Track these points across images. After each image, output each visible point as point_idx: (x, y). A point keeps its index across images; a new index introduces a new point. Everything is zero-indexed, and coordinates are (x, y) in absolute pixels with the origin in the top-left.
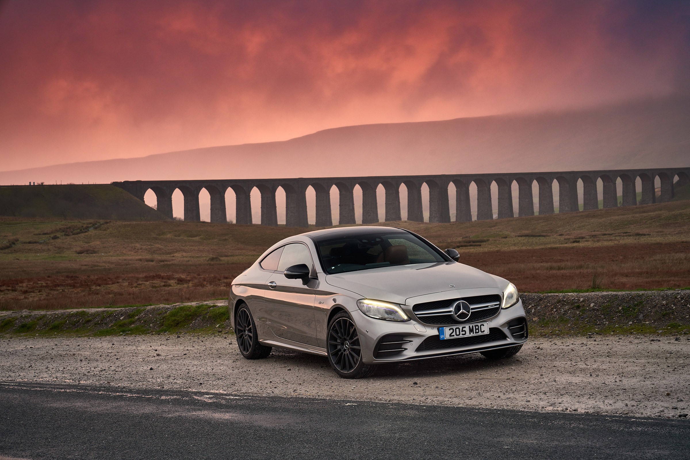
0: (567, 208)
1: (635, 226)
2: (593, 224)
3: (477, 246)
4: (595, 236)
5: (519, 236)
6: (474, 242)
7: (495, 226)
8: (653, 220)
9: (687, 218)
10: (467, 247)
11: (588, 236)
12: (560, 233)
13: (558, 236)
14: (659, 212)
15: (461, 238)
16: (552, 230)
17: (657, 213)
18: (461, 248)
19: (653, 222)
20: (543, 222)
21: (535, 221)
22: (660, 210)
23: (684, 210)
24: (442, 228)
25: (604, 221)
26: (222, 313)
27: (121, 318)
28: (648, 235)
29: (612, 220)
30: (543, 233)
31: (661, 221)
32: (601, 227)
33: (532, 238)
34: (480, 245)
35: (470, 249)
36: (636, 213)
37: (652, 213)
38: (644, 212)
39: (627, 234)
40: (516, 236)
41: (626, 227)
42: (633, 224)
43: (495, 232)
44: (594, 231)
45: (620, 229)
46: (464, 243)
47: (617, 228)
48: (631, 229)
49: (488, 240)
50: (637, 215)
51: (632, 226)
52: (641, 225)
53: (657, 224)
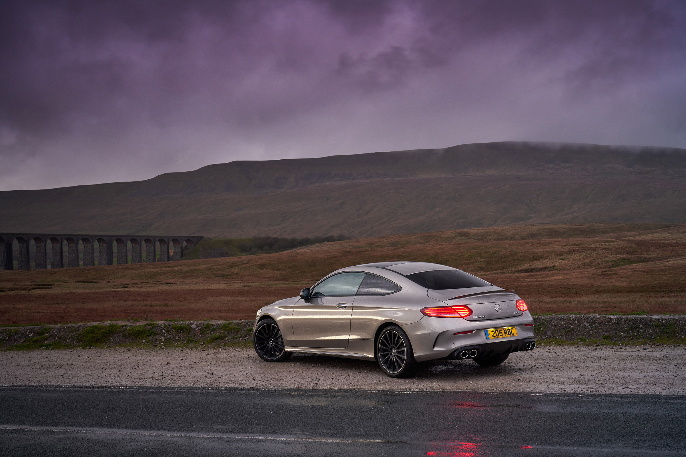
0: (104, 262)
1: (163, 277)
2: (131, 274)
3: (49, 288)
4: (136, 283)
5: (76, 282)
6: (43, 285)
7: (55, 274)
8: (176, 273)
9: (201, 272)
10: (41, 289)
11: (131, 283)
12: (108, 281)
13: (107, 283)
14: (180, 267)
15: (29, 282)
16: (100, 278)
17: (178, 268)
18: (36, 289)
19: (176, 274)
20: (93, 272)
21: (87, 271)
22: (181, 266)
23: (198, 266)
24: (12, 274)
25: (140, 273)
26: (142, 331)
27: (31, 335)
28: (175, 283)
29: (146, 272)
30: (94, 280)
31: (182, 274)
32: (138, 277)
33: (87, 283)
34: (51, 288)
35: (44, 290)
36: (163, 268)
37: (175, 268)
38: (169, 267)
39: (159, 282)
40: (74, 282)
41: (156, 277)
42: (161, 276)
43: (57, 279)
44: (133, 280)
45: (152, 279)
46: (35, 286)
47: (150, 278)
48: (160, 279)
49: (54, 284)
50: (164, 269)
51: (161, 277)
52: (167, 276)
53: (179, 276)
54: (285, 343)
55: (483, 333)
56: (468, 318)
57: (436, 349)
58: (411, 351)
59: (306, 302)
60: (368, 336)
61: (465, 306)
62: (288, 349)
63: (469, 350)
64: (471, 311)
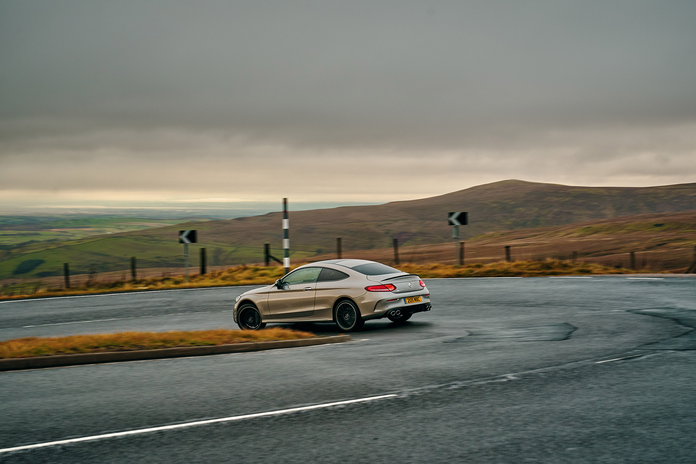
54: (262, 317)
55: (403, 300)
56: (394, 291)
57: (376, 311)
58: (359, 313)
59: (278, 289)
60: (329, 307)
61: (391, 284)
62: (263, 321)
63: (396, 311)
64: (395, 288)
